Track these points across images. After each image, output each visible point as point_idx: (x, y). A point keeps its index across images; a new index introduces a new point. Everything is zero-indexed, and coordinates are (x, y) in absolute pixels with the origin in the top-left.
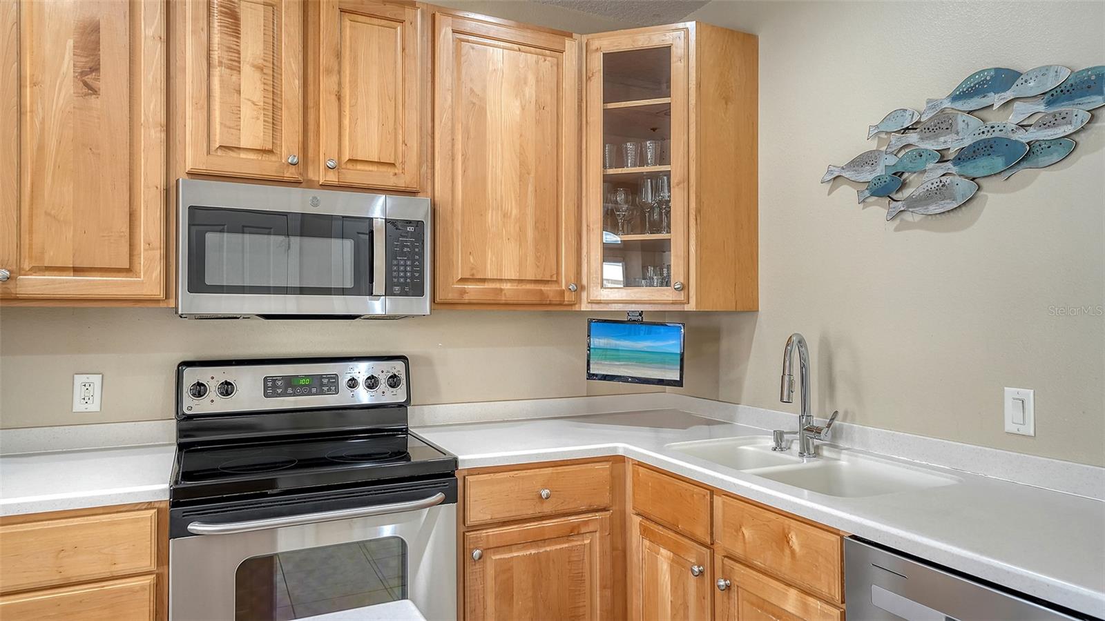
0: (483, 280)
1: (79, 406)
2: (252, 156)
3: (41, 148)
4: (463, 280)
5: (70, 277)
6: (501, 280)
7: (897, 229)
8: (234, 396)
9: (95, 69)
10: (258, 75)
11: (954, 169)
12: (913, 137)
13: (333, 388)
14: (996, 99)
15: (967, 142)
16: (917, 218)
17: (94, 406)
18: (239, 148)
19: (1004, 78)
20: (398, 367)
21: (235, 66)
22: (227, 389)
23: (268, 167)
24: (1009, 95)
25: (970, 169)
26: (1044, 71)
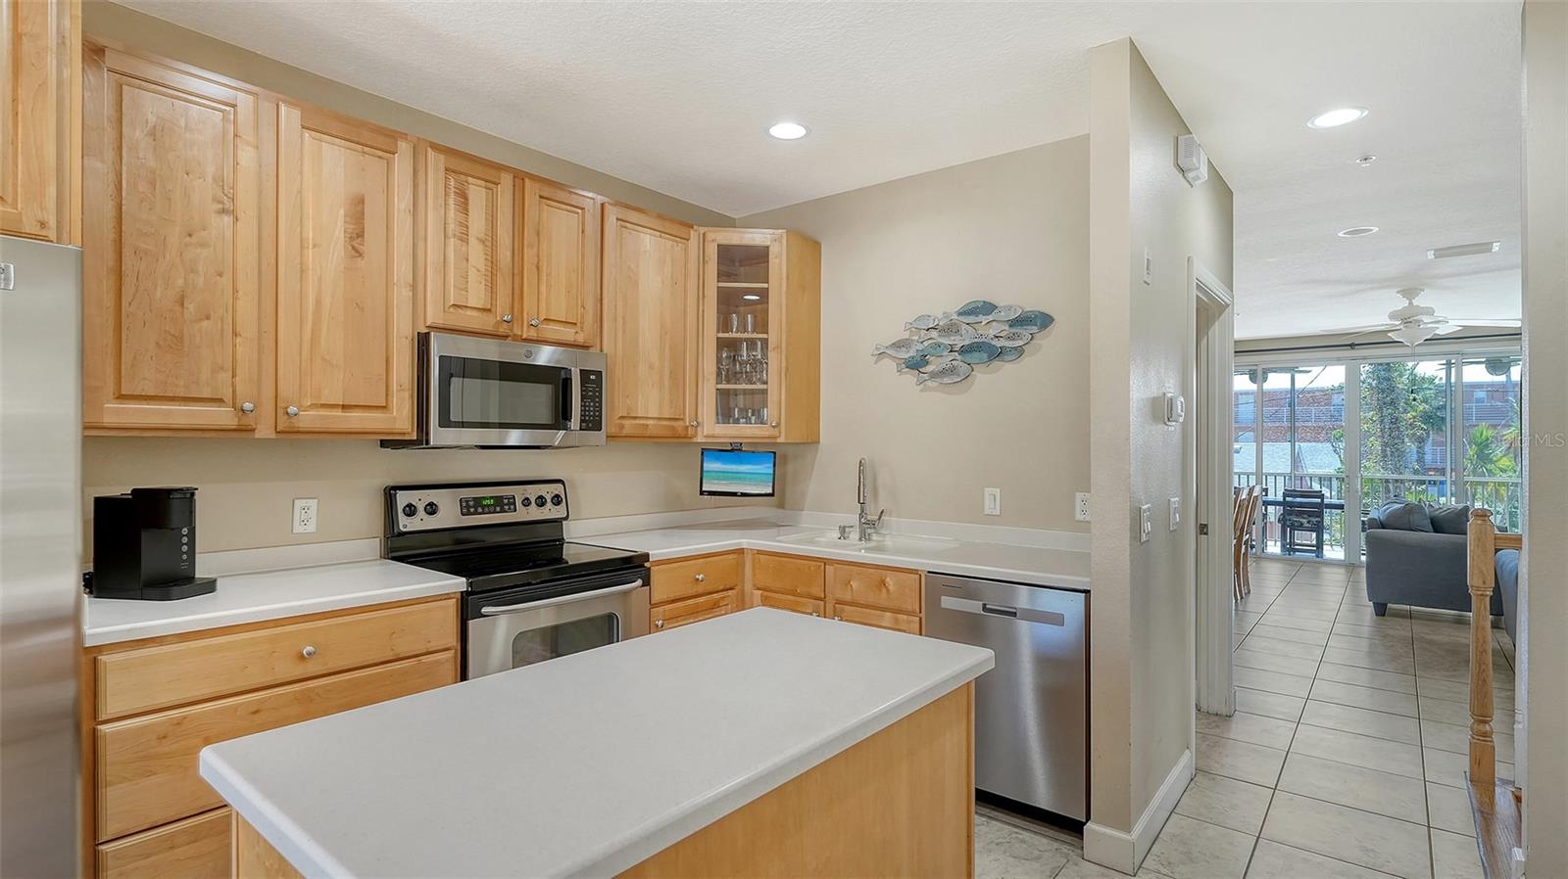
0: (635, 418)
1: (298, 528)
2: (475, 313)
3: (318, 302)
4: (622, 417)
5: (338, 413)
6: (647, 418)
7: (922, 391)
8: (438, 515)
9: (360, 235)
10: (481, 246)
11: (959, 357)
12: (934, 334)
13: (512, 507)
14: (984, 319)
15: (967, 342)
16: (935, 384)
17: (311, 527)
18: (466, 307)
19: (988, 308)
20: (558, 489)
21: (464, 238)
22: (431, 509)
23: (486, 323)
24: (990, 318)
25: (969, 358)
26: (1010, 308)
